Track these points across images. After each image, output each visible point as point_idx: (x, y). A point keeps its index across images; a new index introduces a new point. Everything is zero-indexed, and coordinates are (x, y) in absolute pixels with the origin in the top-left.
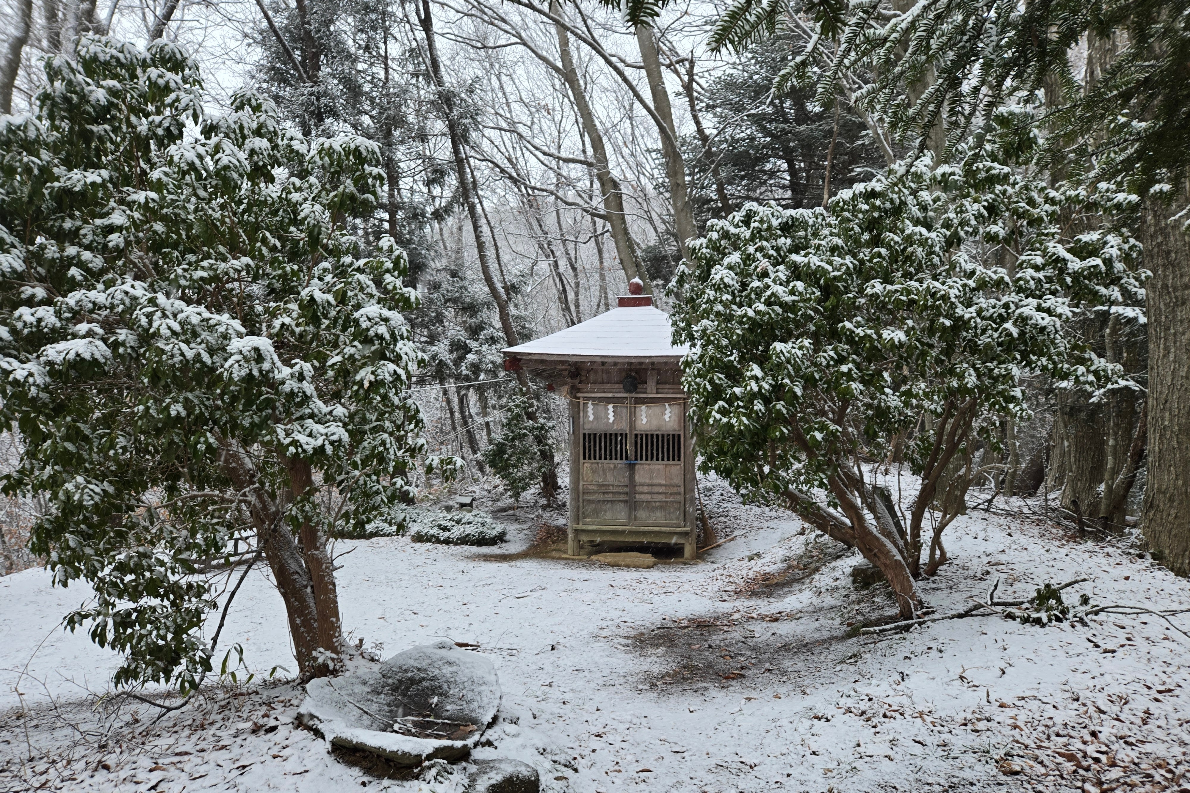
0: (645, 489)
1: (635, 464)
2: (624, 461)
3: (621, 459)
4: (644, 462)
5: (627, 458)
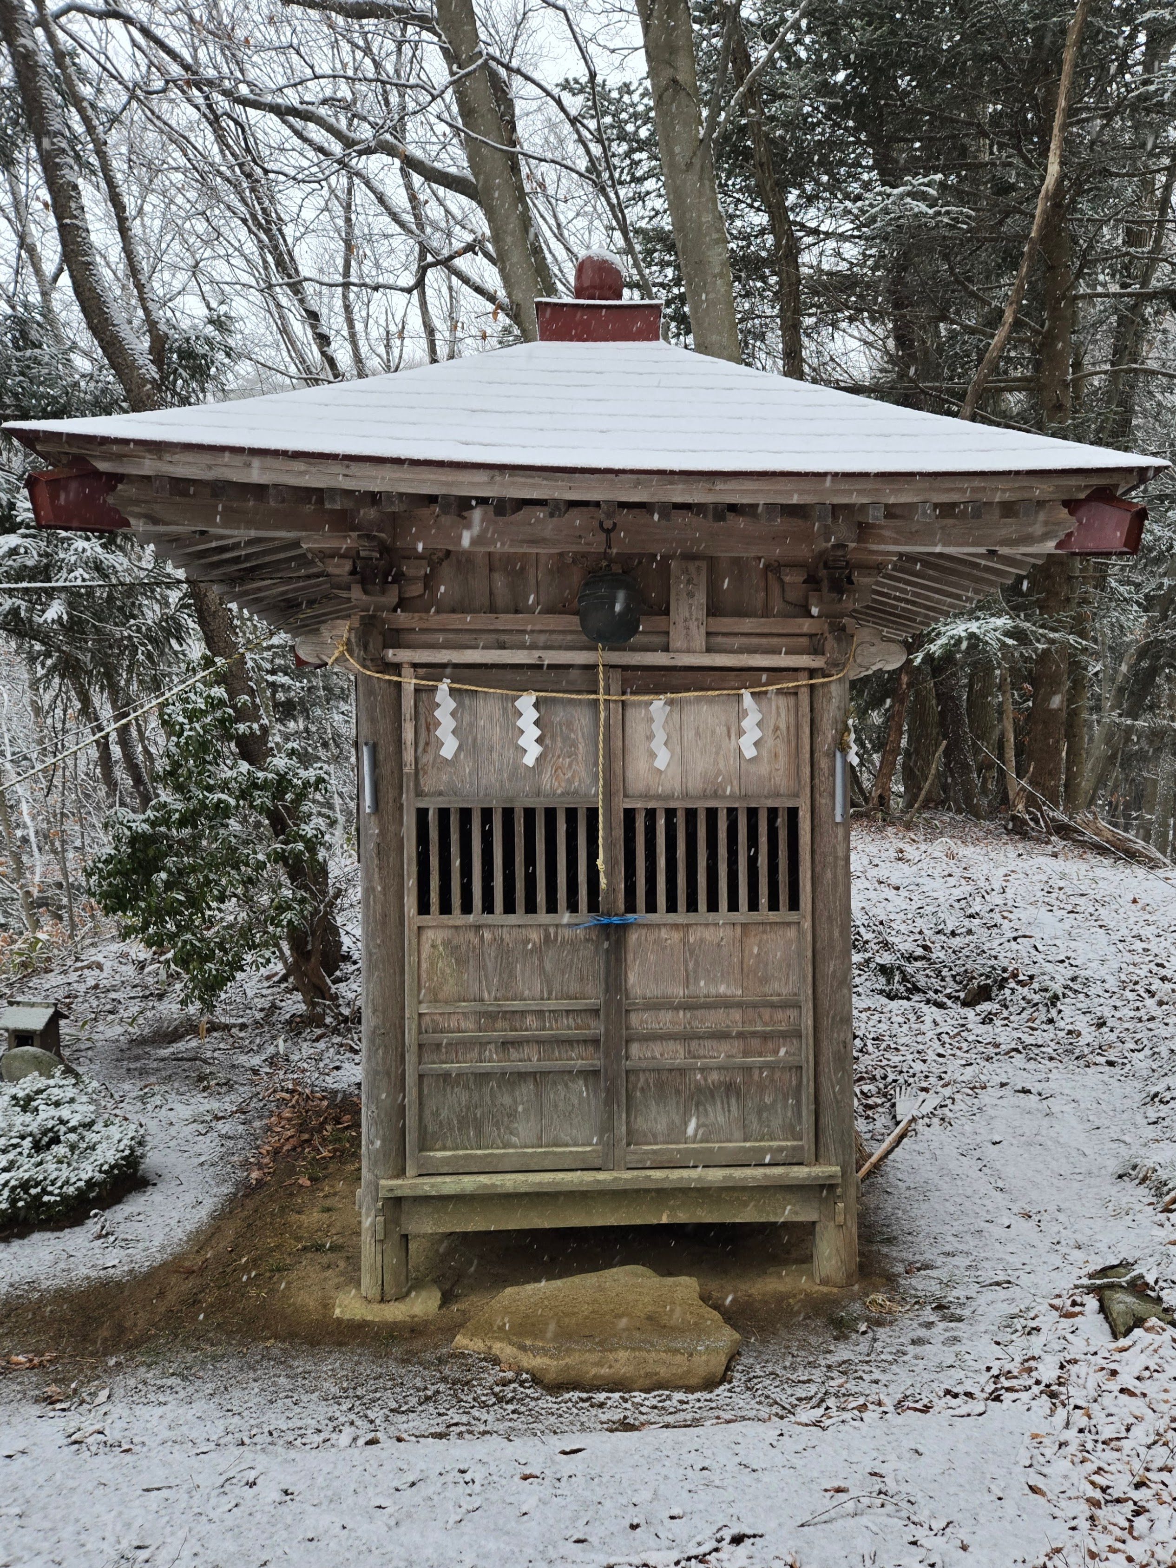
0: (666, 1020)
1: (624, 928)
2: (583, 914)
3: (573, 907)
4: (661, 916)
5: (593, 907)
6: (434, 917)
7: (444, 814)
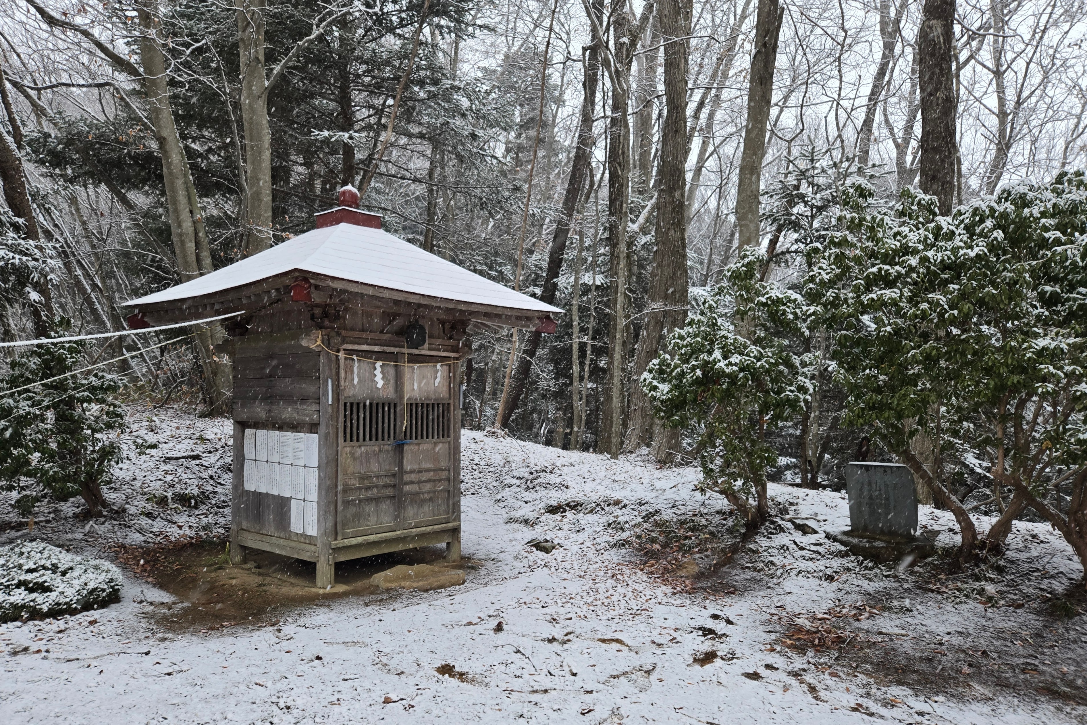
1: (403, 445)
2: (392, 441)
3: (389, 439)
4: (414, 441)
5: (395, 439)
6: (348, 443)
7: (352, 404)
